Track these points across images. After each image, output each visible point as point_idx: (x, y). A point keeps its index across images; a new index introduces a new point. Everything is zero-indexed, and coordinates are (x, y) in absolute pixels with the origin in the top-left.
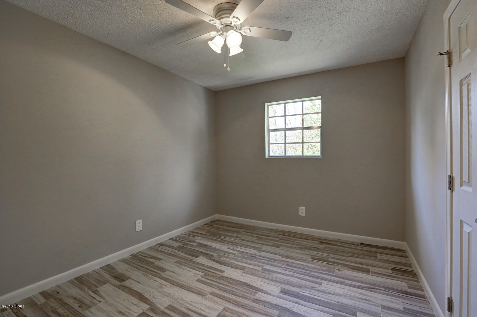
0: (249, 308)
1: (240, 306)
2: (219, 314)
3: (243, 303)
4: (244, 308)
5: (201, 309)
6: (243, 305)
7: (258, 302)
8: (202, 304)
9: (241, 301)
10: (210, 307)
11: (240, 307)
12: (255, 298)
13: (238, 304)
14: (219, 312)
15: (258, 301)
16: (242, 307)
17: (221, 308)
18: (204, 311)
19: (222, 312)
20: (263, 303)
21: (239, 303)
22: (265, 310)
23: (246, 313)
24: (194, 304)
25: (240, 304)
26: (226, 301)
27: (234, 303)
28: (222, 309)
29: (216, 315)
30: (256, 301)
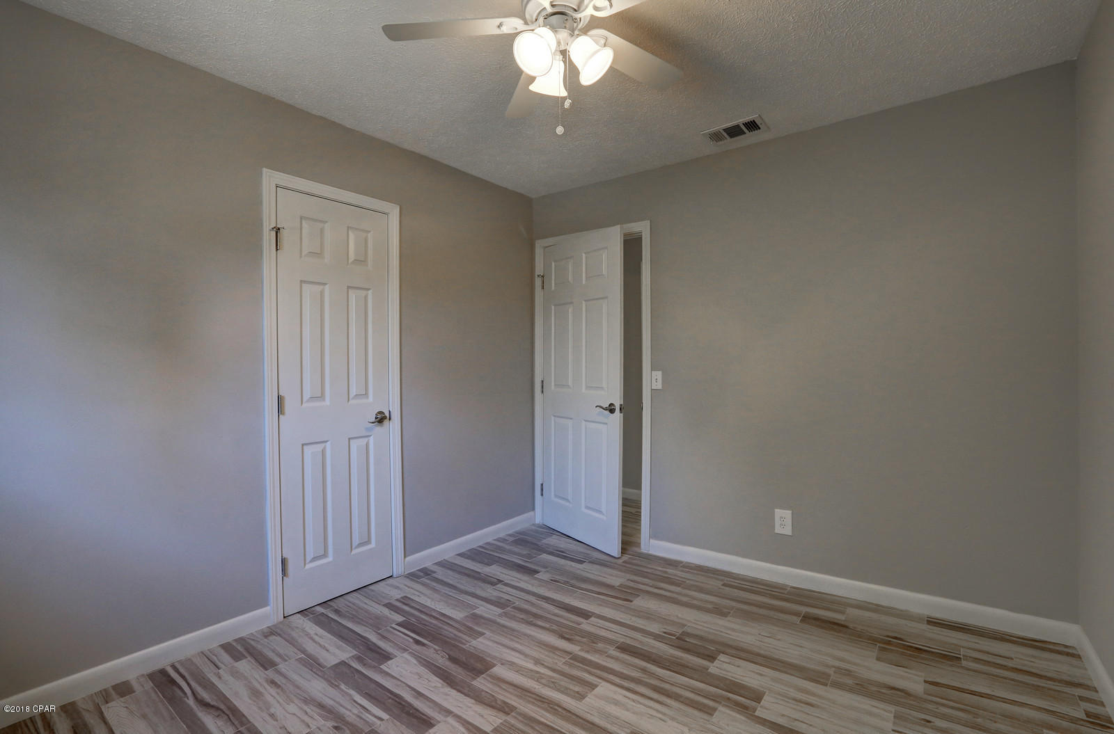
0: (529, 694)
1: (546, 701)
2: (594, 689)
3: (539, 707)
4: (538, 695)
5: (634, 701)
6: (539, 703)
7: (503, 705)
8: (634, 713)
9: (543, 712)
10: (616, 704)
11: (547, 699)
12: (505, 717)
13: (551, 706)
14: (593, 693)
15: (503, 707)
16: (543, 698)
17: (590, 699)
18: (627, 697)
19: (587, 693)
20: (493, 704)
21: (549, 708)
22: (497, 689)
23: (537, 687)
24: (654, 713)
25: (545, 706)
26: (578, 714)
27: (560, 710)
28: (587, 699)
29: (598, 688)
30: (507, 710)
